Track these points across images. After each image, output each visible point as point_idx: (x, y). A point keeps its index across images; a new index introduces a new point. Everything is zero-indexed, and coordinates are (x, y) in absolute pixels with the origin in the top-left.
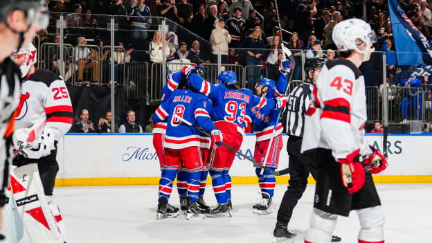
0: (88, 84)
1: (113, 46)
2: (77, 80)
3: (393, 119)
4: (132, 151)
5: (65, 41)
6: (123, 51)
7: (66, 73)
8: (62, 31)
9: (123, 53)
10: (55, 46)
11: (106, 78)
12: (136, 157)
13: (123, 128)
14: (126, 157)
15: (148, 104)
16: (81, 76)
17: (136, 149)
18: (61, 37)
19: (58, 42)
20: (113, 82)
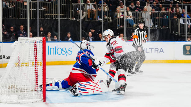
7: (82, 16)
10: (78, 4)
19: (79, 3)
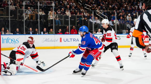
0: (32, 20)
1: (39, 10)
2: (29, 19)
3: (118, 30)
4: (45, 39)
5: (25, 8)
6: (42, 11)
8: (24, 6)
9: (42, 12)
11: (37, 19)
12: (46, 41)
13: (42, 32)
14: (43, 41)
15: (49, 26)
16: (30, 18)
17: (46, 39)
18: (24, 7)
20: (39, 20)
